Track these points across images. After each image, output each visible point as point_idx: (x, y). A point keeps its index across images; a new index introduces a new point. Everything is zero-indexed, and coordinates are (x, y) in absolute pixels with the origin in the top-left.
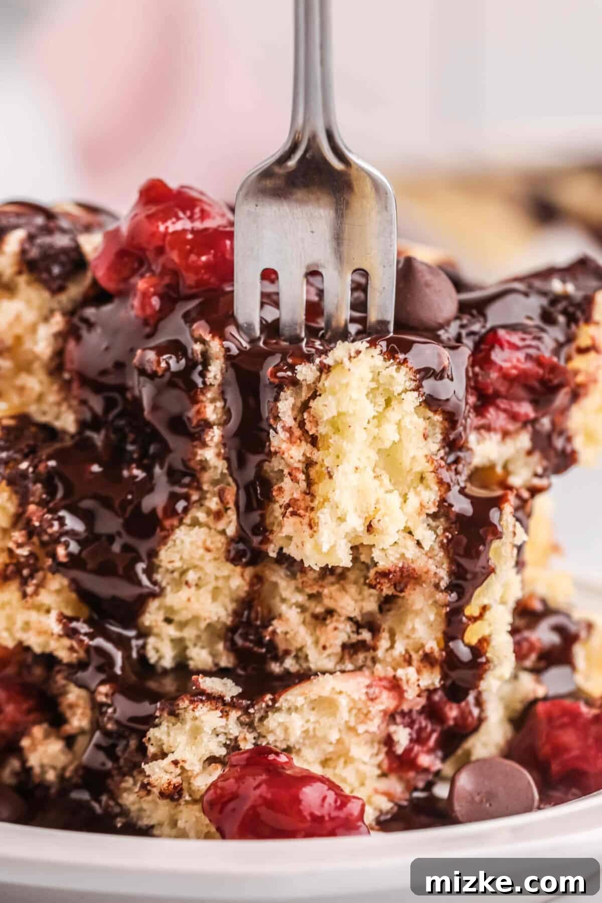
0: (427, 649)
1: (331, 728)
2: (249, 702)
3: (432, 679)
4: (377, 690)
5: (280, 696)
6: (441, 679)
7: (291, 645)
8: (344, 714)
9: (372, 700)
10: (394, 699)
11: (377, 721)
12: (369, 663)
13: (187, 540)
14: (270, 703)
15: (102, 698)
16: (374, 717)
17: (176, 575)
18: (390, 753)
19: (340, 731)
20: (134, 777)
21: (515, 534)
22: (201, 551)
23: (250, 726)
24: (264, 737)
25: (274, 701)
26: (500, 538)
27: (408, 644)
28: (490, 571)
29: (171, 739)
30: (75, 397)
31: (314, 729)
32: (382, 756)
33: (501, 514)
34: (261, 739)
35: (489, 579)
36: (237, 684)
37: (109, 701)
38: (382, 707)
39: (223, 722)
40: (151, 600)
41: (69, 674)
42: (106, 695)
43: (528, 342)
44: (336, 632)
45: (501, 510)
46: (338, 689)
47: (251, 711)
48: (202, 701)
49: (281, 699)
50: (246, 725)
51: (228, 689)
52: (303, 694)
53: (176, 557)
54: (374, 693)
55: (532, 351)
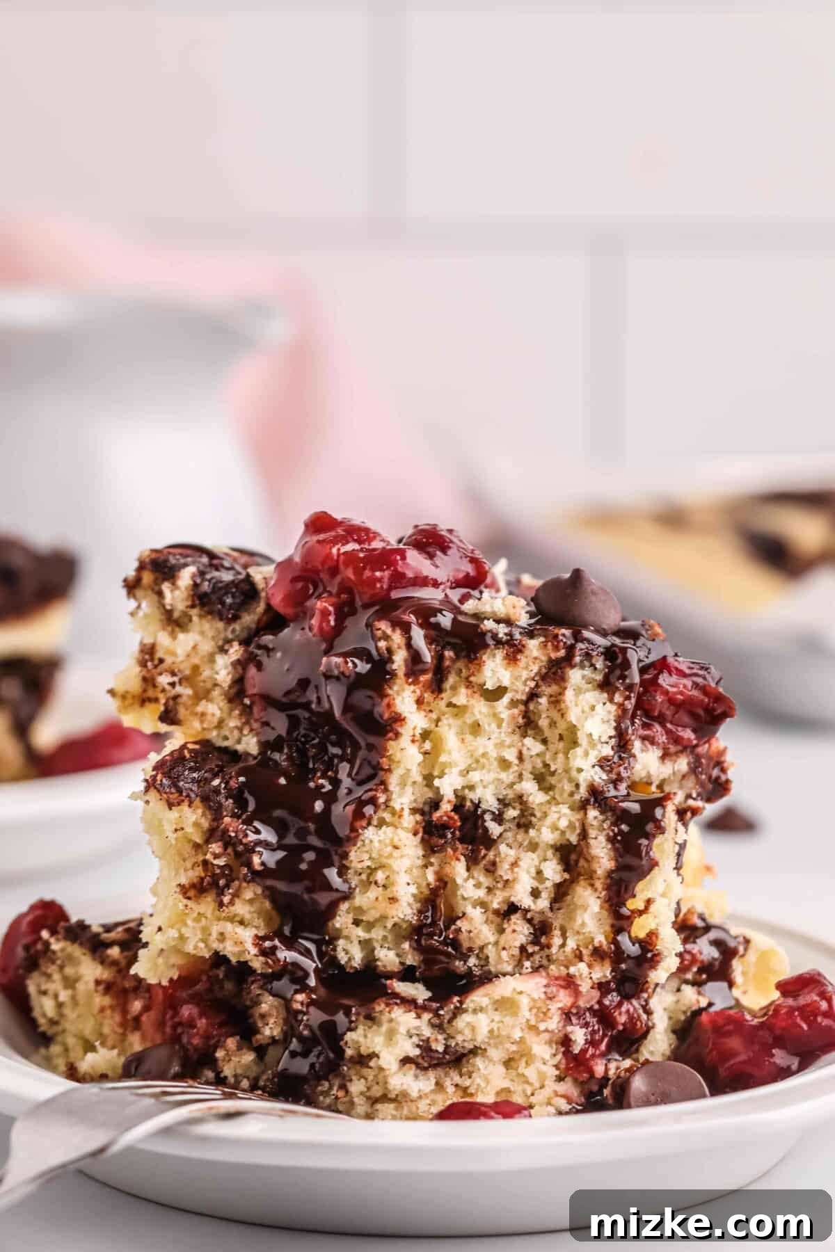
0: (596, 944)
1: (513, 1027)
2: (438, 1005)
3: (603, 972)
4: (554, 989)
5: (466, 997)
6: (612, 971)
7: (474, 942)
8: (525, 1013)
9: (550, 999)
10: (570, 996)
11: (556, 1018)
12: (545, 962)
13: (376, 839)
14: (458, 1005)
15: (297, 1006)
16: (553, 1015)
17: (364, 877)
18: (568, 1053)
19: (522, 1030)
20: (329, 1081)
21: (676, 831)
22: (389, 849)
23: (439, 1027)
24: (453, 1038)
25: (461, 1002)
26: (663, 833)
27: (578, 940)
28: (654, 864)
29: (368, 1040)
30: (256, 721)
31: (498, 1028)
32: (560, 1056)
33: (664, 812)
34: (451, 1040)
35: (653, 872)
36: (427, 989)
37: (305, 1009)
38: (560, 1005)
39: (417, 1023)
40: (341, 903)
41: (265, 984)
42: (302, 1003)
43: (695, 671)
44: (515, 935)
45: (664, 807)
46: (519, 990)
47: (441, 1012)
48: (396, 1004)
49: (468, 1001)
50: (436, 1026)
51: (420, 992)
52: (486, 995)
53: (366, 856)
54: (552, 992)
55: (699, 680)
